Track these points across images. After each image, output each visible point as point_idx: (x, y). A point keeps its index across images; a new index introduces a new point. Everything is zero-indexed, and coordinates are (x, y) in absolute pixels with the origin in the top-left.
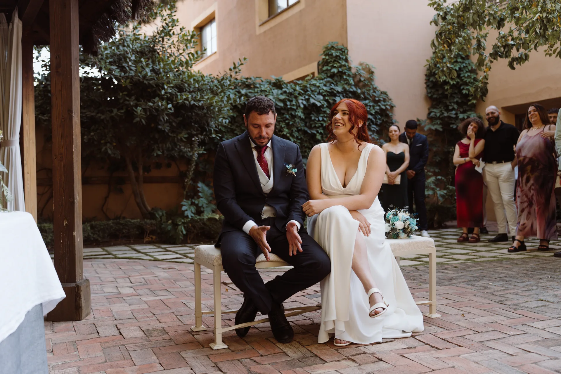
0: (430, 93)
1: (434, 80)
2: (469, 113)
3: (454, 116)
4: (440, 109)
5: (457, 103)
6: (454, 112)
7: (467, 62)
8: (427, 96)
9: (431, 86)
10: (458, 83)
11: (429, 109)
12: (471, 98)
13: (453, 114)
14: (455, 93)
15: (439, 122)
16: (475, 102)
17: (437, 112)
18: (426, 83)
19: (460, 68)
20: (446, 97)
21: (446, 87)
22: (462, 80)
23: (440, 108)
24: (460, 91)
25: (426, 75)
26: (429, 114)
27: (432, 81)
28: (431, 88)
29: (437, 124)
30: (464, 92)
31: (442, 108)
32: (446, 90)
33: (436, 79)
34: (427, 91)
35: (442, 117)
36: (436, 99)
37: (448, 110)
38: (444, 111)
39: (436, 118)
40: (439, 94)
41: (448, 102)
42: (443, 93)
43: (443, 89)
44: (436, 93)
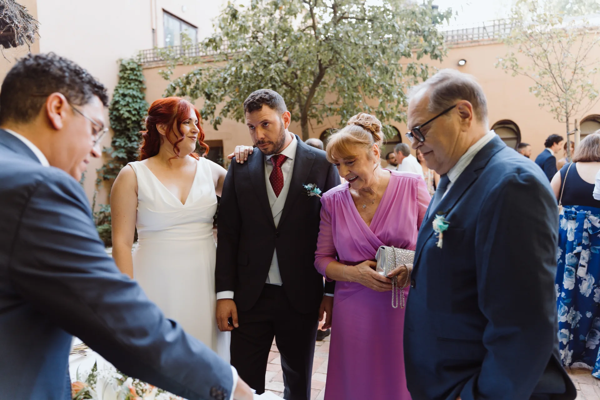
0: (114, 124)
1: (117, 114)
4: (123, 140)
5: (137, 135)
6: (135, 143)
7: (143, 102)
8: (112, 127)
9: (114, 118)
10: (138, 119)
11: (113, 138)
13: (135, 145)
14: (135, 127)
15: (123, 150)
17: (120, 142)
18: (109, 116)
19: (140, 108)
20: (128, 130)
21: (129, 122)
22: (141, 117)
23: (123, 138)
25: (110, 109)
26: (114, 142)
27: (115, 116)
28: (114, 121)
29: (122, 152)
31: (125, 139)
32: (129, 124)
33: (120, 114)
34: (111, 123)
35: (126, 146)
36: (118, 131)
37: (131, 141)
38: (127, 142)
39: (120, 147)
40: (121, 126)
41: (130, 134)
42: (125, 126)
43: (126, 123)
44: (119, 125)
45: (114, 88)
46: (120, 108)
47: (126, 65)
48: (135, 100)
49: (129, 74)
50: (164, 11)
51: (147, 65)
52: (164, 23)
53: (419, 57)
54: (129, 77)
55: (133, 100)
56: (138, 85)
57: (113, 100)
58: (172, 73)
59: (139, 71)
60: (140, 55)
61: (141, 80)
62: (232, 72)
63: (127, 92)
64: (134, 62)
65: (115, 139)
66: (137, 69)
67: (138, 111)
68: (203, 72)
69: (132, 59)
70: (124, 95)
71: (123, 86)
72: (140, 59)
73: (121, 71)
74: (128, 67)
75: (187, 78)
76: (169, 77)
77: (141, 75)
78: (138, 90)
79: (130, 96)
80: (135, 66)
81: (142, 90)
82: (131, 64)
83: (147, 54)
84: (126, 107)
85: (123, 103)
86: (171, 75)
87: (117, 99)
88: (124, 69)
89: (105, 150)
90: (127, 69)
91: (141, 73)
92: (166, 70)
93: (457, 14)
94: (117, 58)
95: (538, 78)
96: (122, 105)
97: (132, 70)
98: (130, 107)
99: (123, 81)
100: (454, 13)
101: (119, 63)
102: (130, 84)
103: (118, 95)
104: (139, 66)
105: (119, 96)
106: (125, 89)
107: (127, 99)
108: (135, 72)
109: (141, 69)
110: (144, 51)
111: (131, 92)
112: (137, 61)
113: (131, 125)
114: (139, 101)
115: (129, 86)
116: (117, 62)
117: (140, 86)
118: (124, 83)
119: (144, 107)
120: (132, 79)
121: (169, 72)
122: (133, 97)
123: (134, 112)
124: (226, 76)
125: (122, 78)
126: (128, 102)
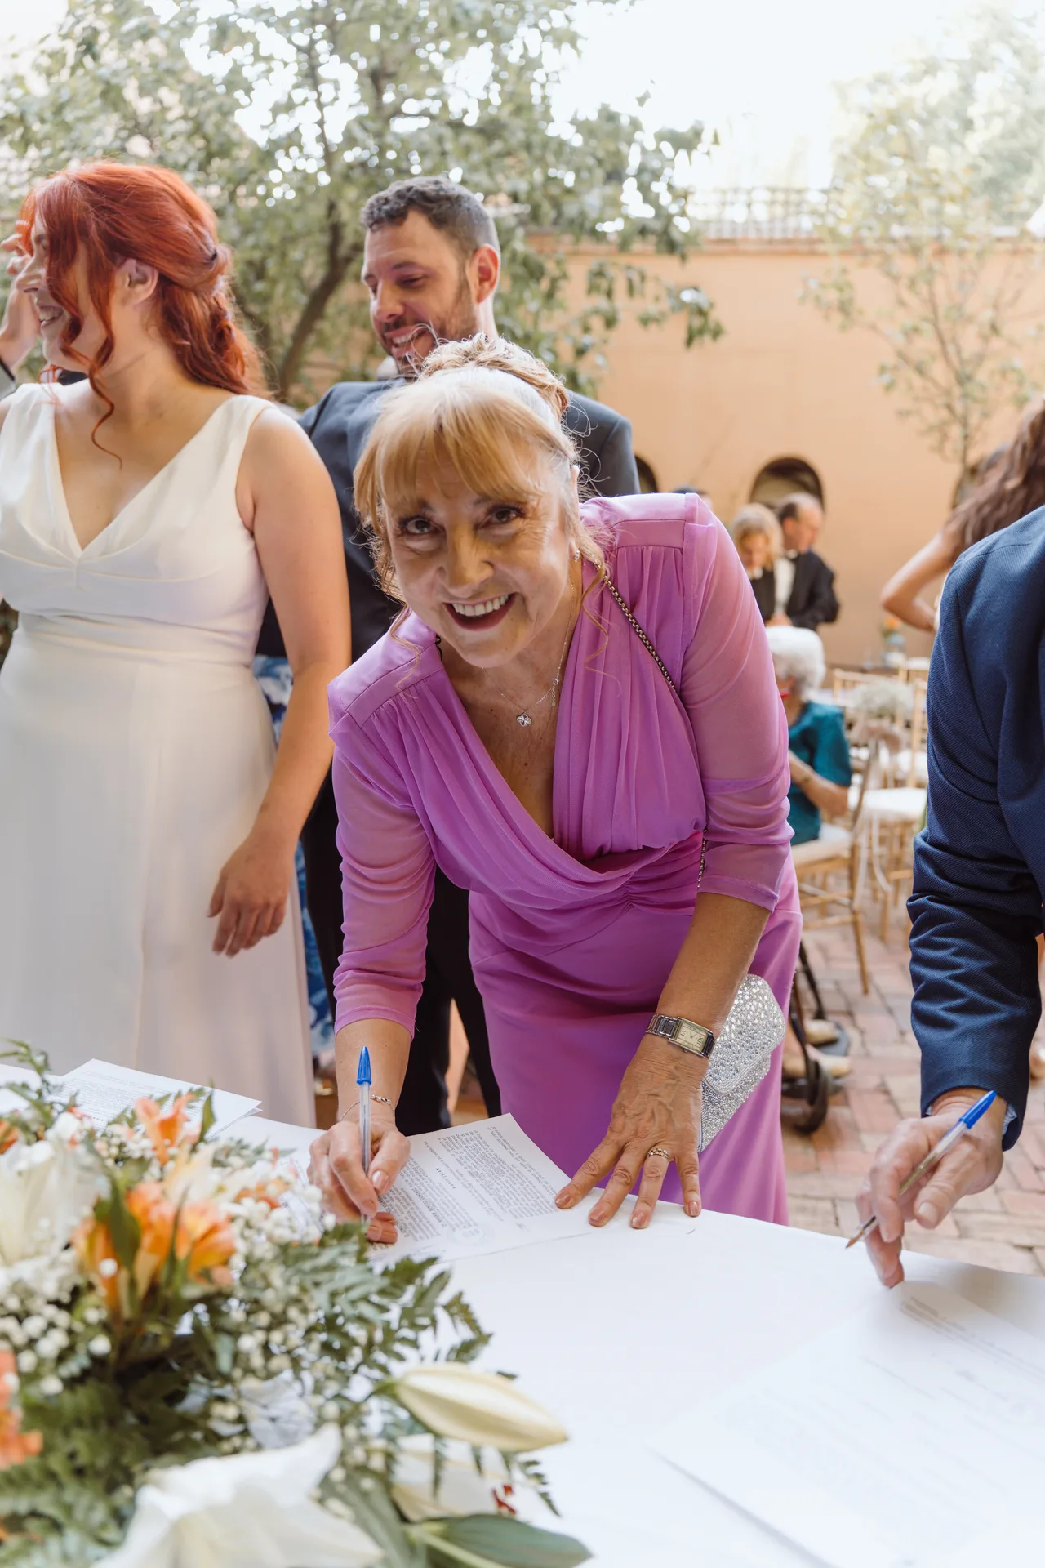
93: (716, 141)
95: (900, 340)
100: (707, 137)
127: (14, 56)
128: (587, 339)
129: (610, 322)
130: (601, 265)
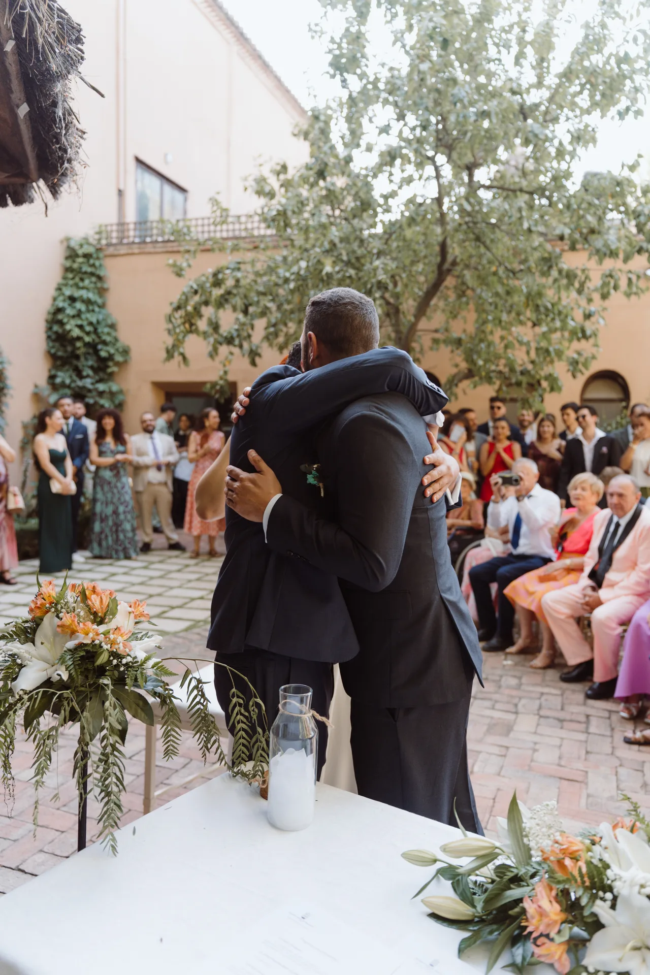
0: (53, 347)
1: (60, 331)
2: (111, 384)
3: (90, 387)
4: (68, 374)
5: (92, 367)
6: (89, 381)
7: (104, 311)
8: (49, 352)
9: (54, 337)
10: (94, 340)
11: (50, 371)
12: (110, 364)
13: (88, 383)
14: (89, 354)
15: (68, 392)
16: (115, 369)
17: (63, 377)
18: (46, 332)
19: (98, 322)
20: (77, 357)
21: (79, 344)
22: (99, 337)
23: (67, 370)
24: (96, 352)
25: (47, 321)
26: (52, 378)
27: (56, 333)
28: (54, 341)
30: (103, 354)
31: (71, 372)
32: (79, 348)
33: (64, 330)
34: (48, 344)
35: (73, 385)
36: (60, 358)
37: (81, 377)
38: (75, 377)
39: (63, 385)
40: (66, 351)
41: (80, 365)
42: (73, 352)
43: (74, 345)
44: (62, 349)
45: (55, 286)
46: (65, 320)
47: (77, 247)
48: (91, 308)
49: (83, 263)
50: (139, 161)
51: (111, 250)
52: (136, 181)
53: (626, 259)
54: (81, 268)
55: (87, 306)
56: (95, 283)
57: (53, 305)
58: (189, 266)
59: (98, 258)
60: (99, 233)
61: (102, 273)
62: (300, 269)
63: (77, 294)
64: (89, 244)
65: (53, 372)
66: (95, 256)
67: (95, 326)
68: (242, 266)
69: (86, 239)
70: (72, 299)
71: (71, 282)
72: (99, 240)
73: (67, 258)
74: (80, 252)
75: (215, 275)
76: (183, 273)
77: (101, 265)
78: (96, 291)
79: (83, 301)
80: (91, 250)
81: (102, 292)
82: (85, 247)
83: (112, 231)
84: (77, 318)
85: (70, 311)
86: (187, 269)
87: (61, 305)
88: (72, 255)
89: (37, 390)
90: (77, 256)
91: (102, 262)
92: (182, 261)
94: (62, 236)
96: (68, 316)
97: (87, 256)
98: (81, 319)
99: (70, 275)
101: (65, 244)
102: (82, 280)
103: (61, 298)
104: (99, 250)
105: (64, 301)
106: (74, 289)
107: (79, 305)
108: (92, 261)
109: (101, 255)
110: (106, 226)
111: (84, 294)
112: (95, 242)
113: (83, 350)
114: (97, 309)
115: (81, 284)
116: (62, 242)
117: (99, 285)
118: (73, 279)
119: (104, 320)
120: (86, 273)
121: (185, 265)
122: (88, 302)
123: (88, 328)
124: (287, 275)
125: (68, 270)
126: (80, 311)
127: (261, 165)
128: (592, 308)
129: (605, 296)
130: (611, 271)
